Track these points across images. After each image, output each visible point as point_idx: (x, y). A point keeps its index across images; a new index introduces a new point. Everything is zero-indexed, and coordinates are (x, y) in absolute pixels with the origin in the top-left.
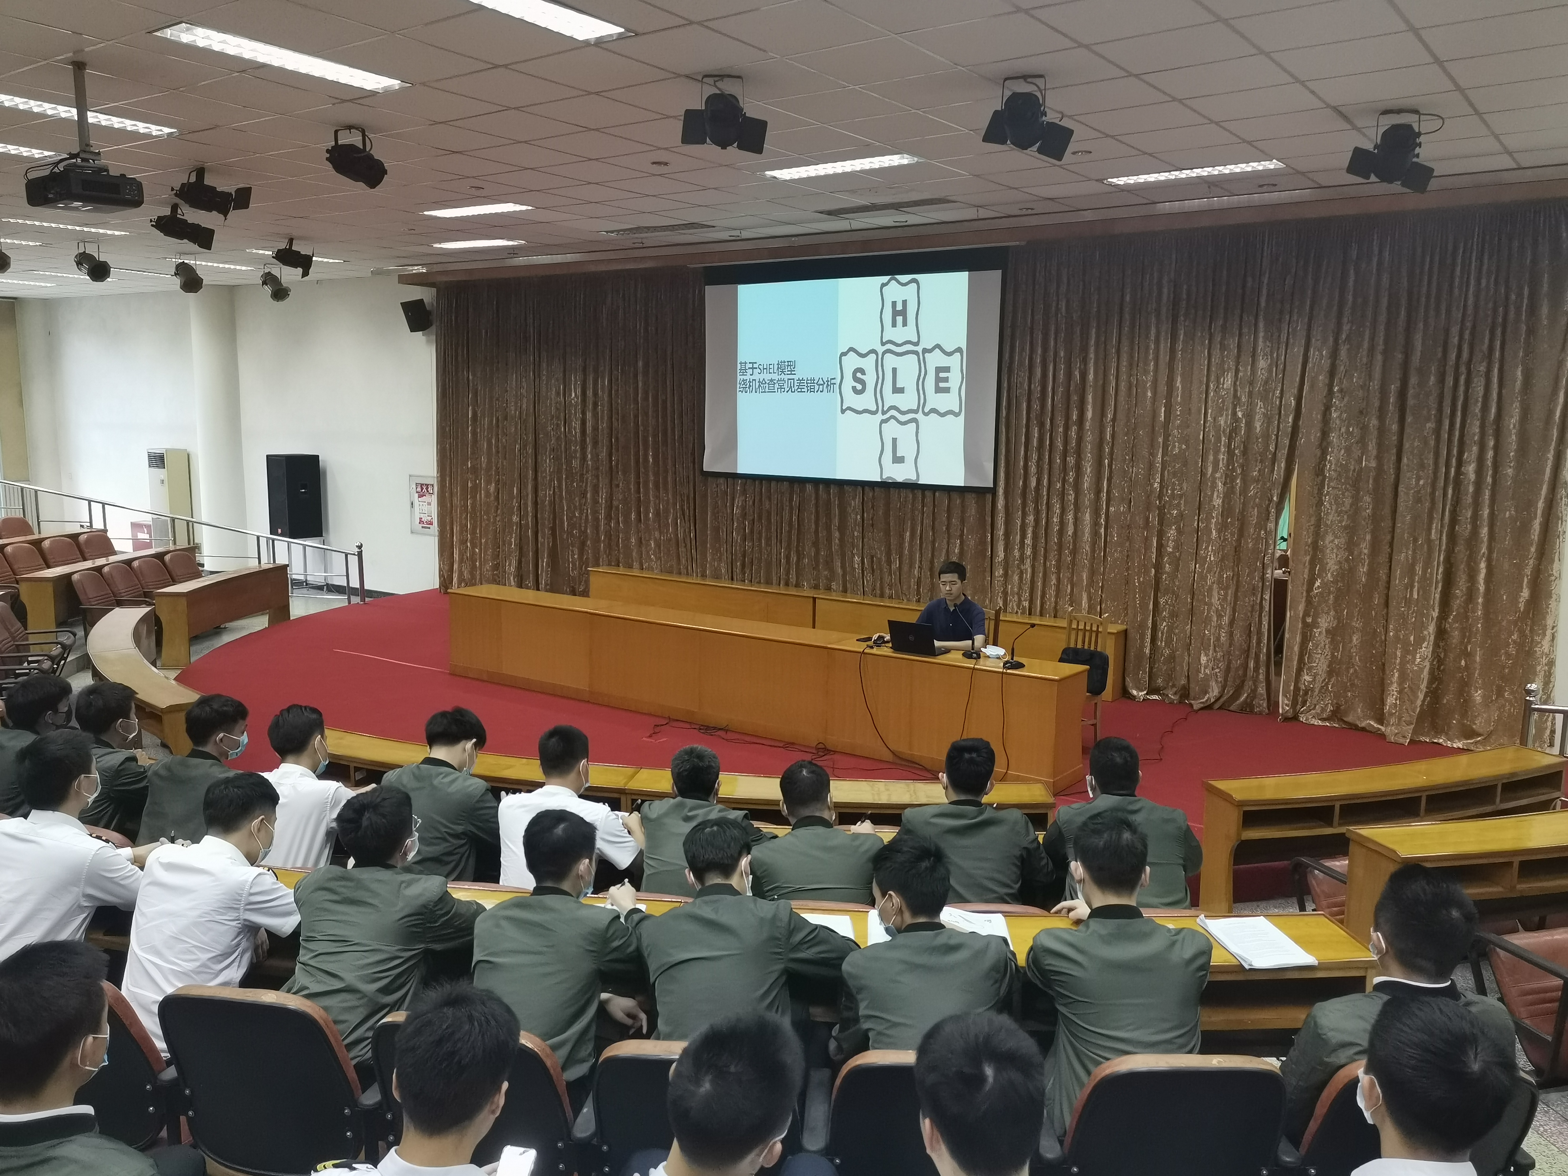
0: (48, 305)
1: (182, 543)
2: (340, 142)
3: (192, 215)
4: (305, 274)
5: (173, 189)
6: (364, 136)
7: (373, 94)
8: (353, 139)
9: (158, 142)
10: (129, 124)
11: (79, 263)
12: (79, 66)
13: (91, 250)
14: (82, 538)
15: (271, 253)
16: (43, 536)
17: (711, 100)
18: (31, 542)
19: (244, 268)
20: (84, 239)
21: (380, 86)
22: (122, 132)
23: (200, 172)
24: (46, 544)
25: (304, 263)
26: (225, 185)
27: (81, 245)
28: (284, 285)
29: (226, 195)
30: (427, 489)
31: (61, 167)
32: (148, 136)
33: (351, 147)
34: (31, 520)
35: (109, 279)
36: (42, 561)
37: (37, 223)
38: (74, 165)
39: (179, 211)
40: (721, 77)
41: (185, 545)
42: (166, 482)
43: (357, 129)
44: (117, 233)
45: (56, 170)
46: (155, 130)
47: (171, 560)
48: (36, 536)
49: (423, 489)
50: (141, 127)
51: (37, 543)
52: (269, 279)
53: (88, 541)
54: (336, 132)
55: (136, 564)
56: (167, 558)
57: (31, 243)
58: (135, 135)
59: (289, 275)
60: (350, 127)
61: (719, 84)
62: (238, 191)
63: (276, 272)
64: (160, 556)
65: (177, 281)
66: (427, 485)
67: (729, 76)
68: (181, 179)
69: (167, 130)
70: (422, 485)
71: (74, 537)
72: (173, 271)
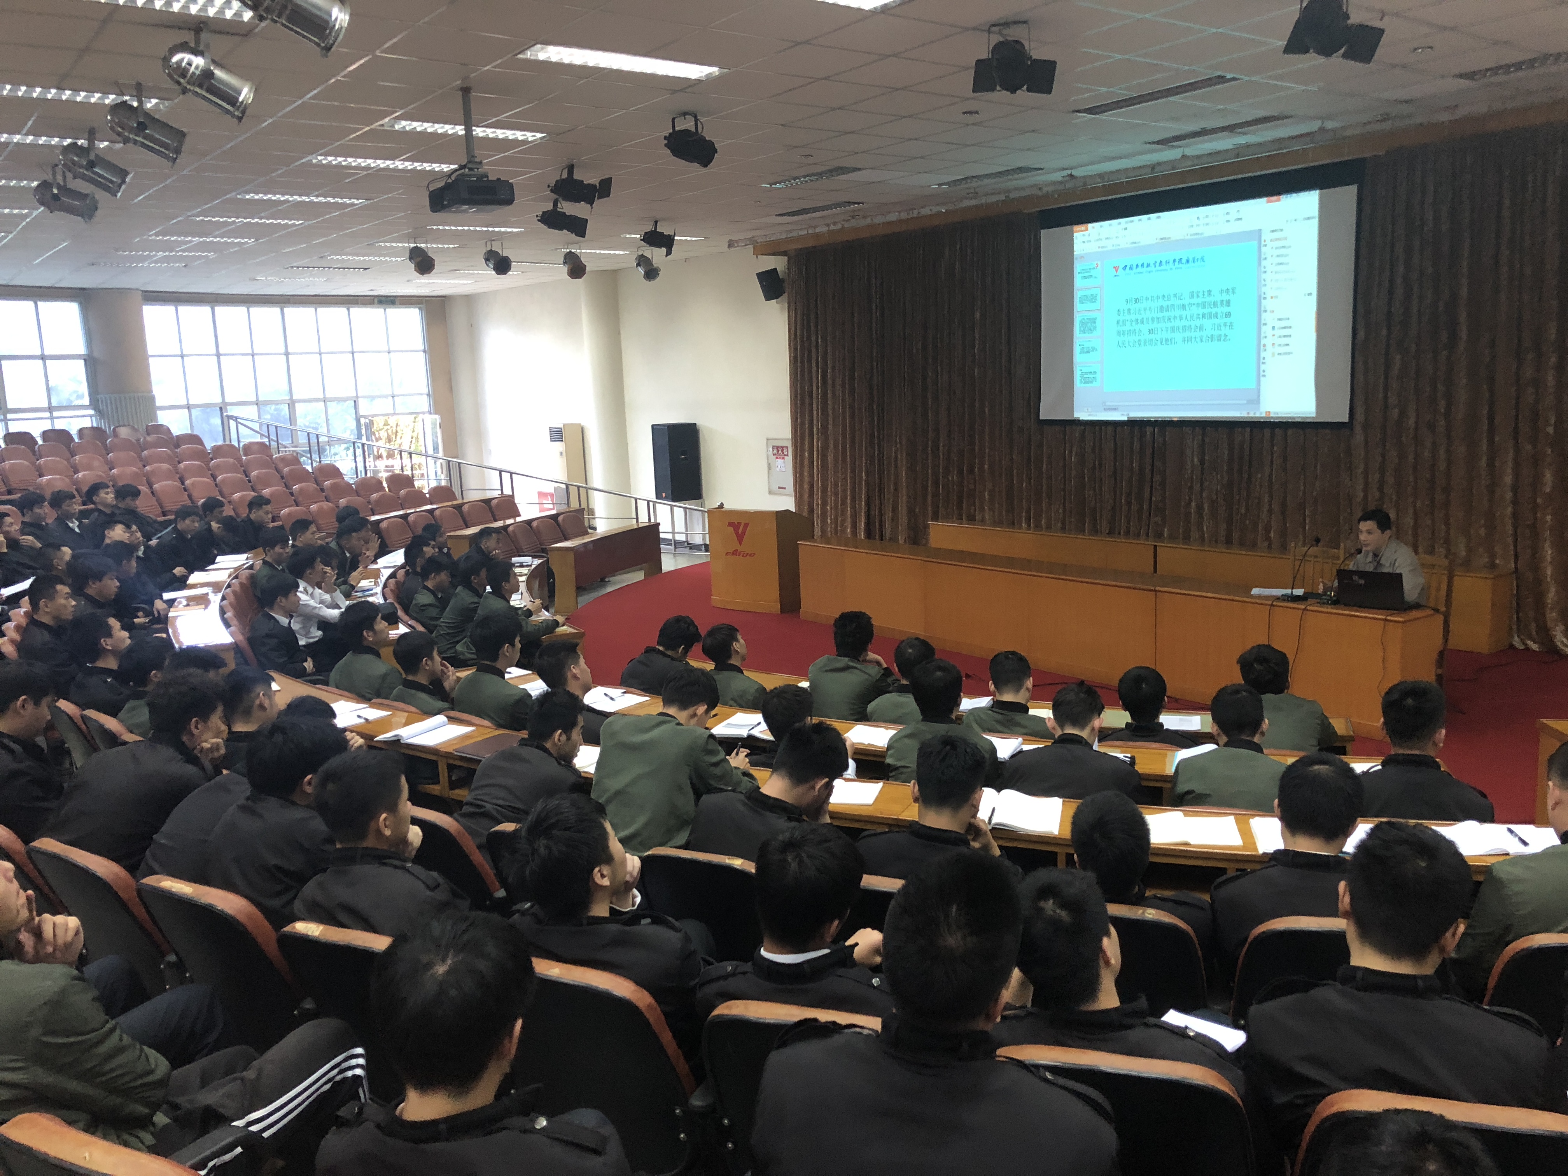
0: (469, 300)
1: (574, 505)
2: (677, 129)
3: (569, 208)
4: (669, 253)
5: (549, 186)
6: (696, 120)
7: (698, 82)
8: (687, 124)
9: (535, 147)
10: (510, 134)
11: (487, 260)
12: (466, 91)
13: (496, 248)
14: (494, 502)
15: (638, 236)
16: (465, 501)
17: (998, 47)
18: (454, 507)
19: (622, 253)
20: (491, 237)
21: (703, 74)
22: (506, 140)
23: (571, 168)
24: (466, 508)
25: (664, 241)
26: (591, 178)
27: (489, 243)
28: (655, 265)
29: (592, 187)
30: (782, 451)
31: (453, 177)
32: (525, 142)
33: (686, 132)
34: (456, 490)
35: (510, 273)
36: (462, 523)
37: (453, 228)
38: (463, 175)
39: (559, 205)
40: (1007, 24)
41: (577, 506)
42: (564, 454)
43: (690, 114)
44: (515, 230)
45: (450, 181)
46: (530, 136)
47: (564, 520)
48: (460, 501)
49: (779, 451)
50: (519, 135)
51: (459, 507)
52: (642, 260)
53: (498, 505)
54: (673, 119)
55: (535, 524)
56: (560, 518)
57: (451, 246)
58: (516, 143)
59: (657, 255)
60: (685, 114)
61: (1005, 32)
62: (602, 182)
63: (648, 254)
64: (554, 517)
65: (565, 269)
66: (782, 447)
67: (1015, 23)
68: (555, 175)
69: (539, 135)
70: (778, 447)
71: (487, 502)
72: (562, 259)
